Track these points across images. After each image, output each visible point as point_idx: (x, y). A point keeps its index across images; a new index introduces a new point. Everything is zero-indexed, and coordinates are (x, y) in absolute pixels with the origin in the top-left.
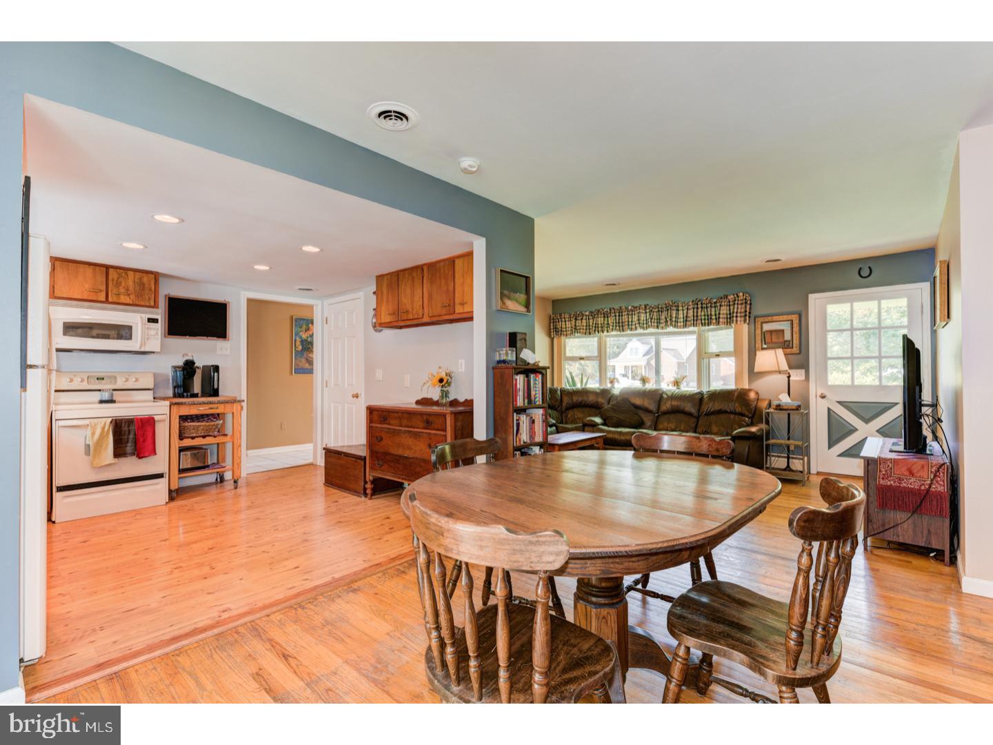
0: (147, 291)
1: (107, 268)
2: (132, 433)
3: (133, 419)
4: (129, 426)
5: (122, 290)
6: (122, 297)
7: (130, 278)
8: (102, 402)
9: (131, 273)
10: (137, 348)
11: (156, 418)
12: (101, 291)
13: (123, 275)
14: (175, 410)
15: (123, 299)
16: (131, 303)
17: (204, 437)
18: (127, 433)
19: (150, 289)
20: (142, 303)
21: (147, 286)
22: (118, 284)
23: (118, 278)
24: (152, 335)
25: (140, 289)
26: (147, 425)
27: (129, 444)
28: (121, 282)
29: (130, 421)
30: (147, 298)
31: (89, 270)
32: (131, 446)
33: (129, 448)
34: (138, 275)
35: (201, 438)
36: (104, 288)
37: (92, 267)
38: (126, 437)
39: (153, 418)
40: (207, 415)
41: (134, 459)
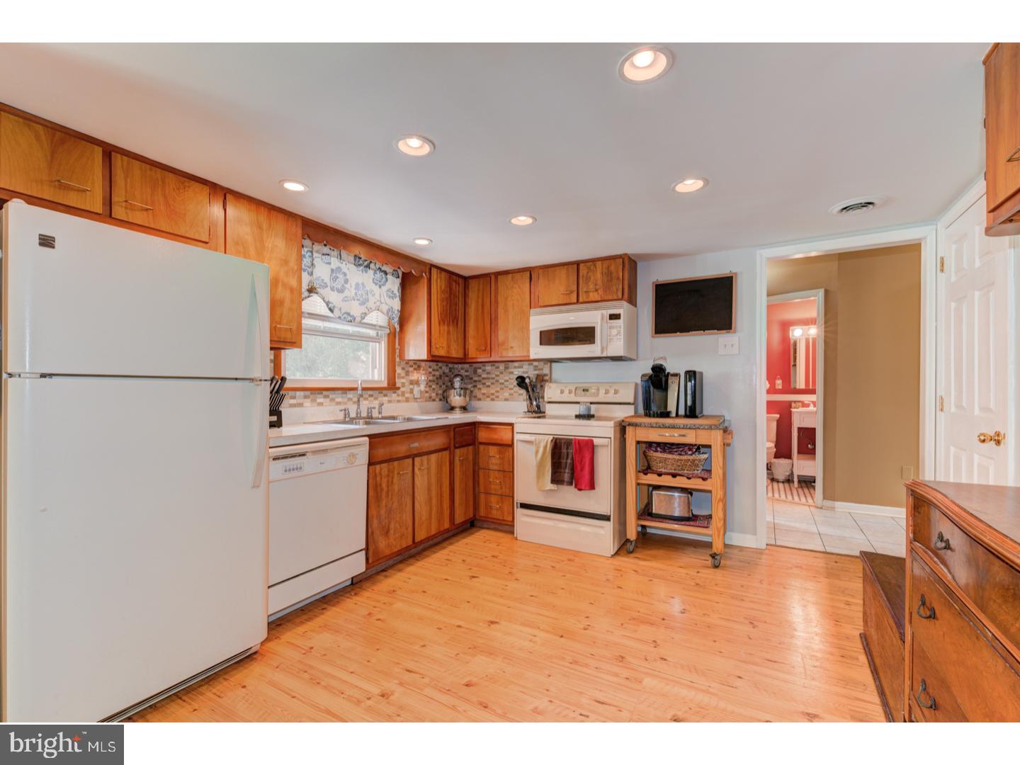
0: (615, 281)
1: (578, 264)
2: (570, 457)
3: (572, 440)
4: (567, 449)
5: (591, 286)
6: (591, 294)
7: (598, 269)
8: (578, 417)
9: (599, 264)
10: (598, 354)
11: (596, 441)
12: (572, 292)
13: (592, 267)
14: (631, 433)
15: (594, 296)
16: (600, 299)
17: (674, 476)
18: (565, 457)
19: (618, 278)
20: (610, 297)
21: (614, 275)
22: (588, 279)
23: (588, 273)
24: (614, 336)
25: (608, 281)
26: (586, 448)
27: (567, 471)
28: (590, 277)
29: (568, 443)
30: (615, 290)
31: (563, 271)
32: (568, 473)
33: (567, 476)
34: (606, 263)
35: (670, 477)
36: (575, 288)
37: (566, 267)
38: (565, 461)
39: (592, 441)
40: (678, 445)
41: (572, 489)
